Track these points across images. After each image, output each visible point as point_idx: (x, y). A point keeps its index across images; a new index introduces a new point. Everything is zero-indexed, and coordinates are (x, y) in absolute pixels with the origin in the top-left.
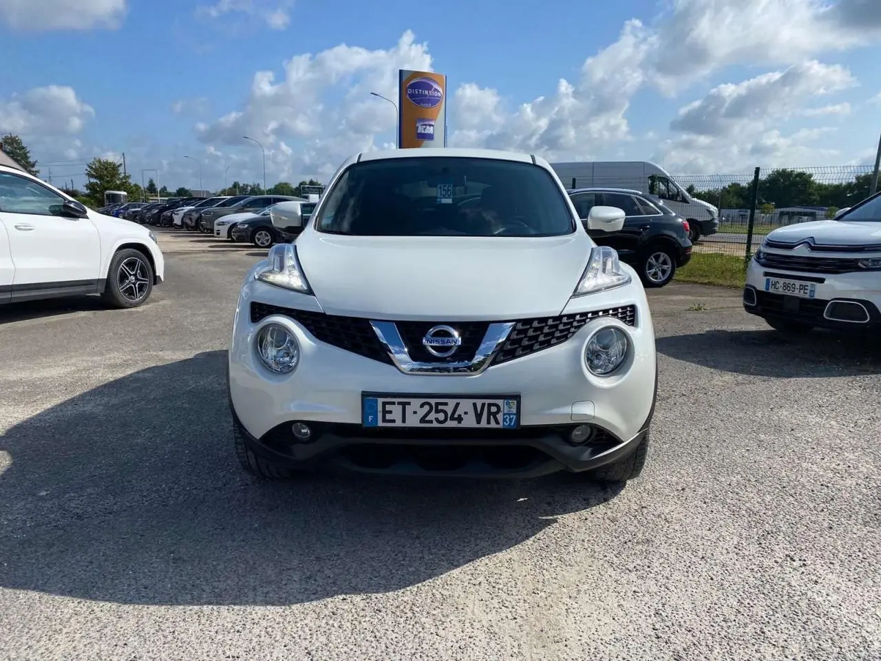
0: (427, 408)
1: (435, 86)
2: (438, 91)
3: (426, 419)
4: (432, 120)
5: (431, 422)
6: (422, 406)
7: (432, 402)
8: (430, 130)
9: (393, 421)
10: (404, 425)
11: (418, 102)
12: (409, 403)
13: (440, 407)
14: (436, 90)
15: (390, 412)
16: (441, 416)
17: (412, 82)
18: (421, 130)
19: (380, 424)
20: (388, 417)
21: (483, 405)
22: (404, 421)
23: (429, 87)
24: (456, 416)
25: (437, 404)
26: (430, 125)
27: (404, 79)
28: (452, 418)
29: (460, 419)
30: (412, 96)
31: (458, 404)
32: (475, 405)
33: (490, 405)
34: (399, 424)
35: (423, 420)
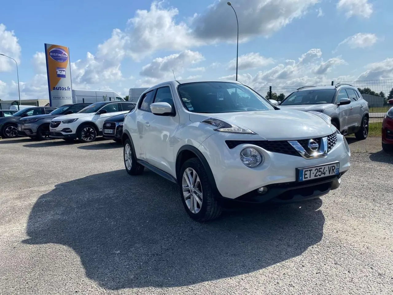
0: (316, 171)
1: (64, 52)
2: (66, 55)
3: (317, 175)
4: (64, 68)
5: (317, 176)
6: (315, 170)
7: (318, 168)
8: (63, 73)
9: (307, 178)
10: (310, 179)
11: (57, 59)
12: (312, 170)
13: (320, 170)
14: (64, 54)
15: (306, 174)
16: (320, 173)
17: (52, 50)
18: (59, 73)
19: (304, 180)
20: (306, 176)
21: (331, 166)
22: (310, 177)
23: (61, 53)
24: (324, 172)
25: (319, 169)
26: (63, 71)
27: (48, 48)
28: (323, 174)
29: (325, 174)
30: (52, 56)
31: (325, 168)
32: (329, 167)
33: (333, 166)
34: (309, 179)
35: (315, 176)
